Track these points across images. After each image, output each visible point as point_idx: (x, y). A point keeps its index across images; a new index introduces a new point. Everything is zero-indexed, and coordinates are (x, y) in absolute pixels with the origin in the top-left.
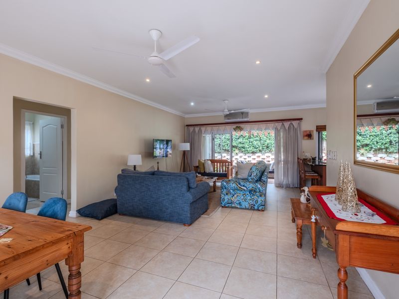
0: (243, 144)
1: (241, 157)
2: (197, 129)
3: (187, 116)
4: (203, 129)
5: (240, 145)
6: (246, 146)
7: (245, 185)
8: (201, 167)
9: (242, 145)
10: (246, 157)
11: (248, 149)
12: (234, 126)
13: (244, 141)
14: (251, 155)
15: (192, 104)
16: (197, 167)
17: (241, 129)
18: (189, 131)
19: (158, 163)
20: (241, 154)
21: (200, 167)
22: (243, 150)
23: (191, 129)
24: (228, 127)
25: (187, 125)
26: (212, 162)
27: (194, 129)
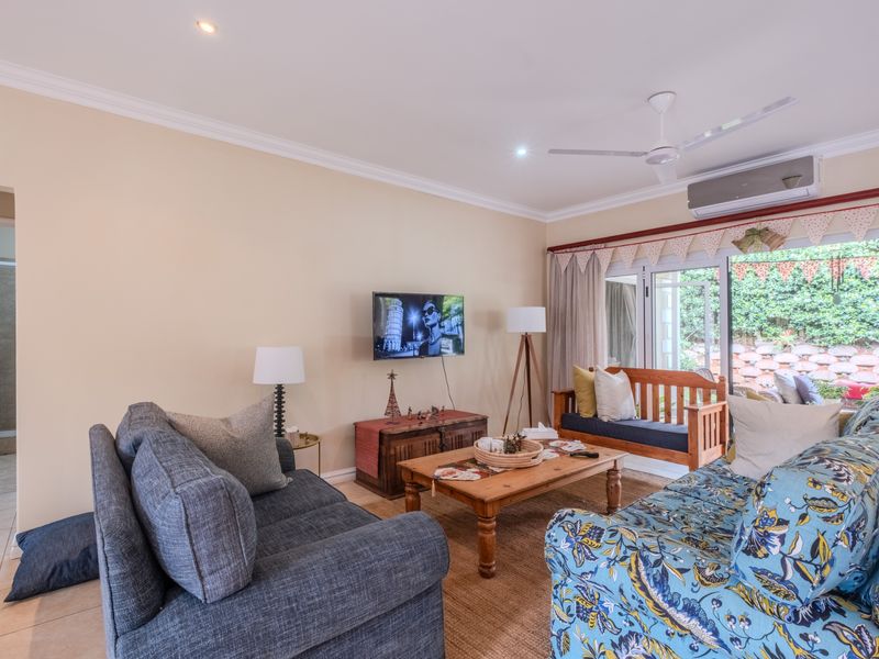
0: (812, 311)
1: (804, 358)
2: (583, 257)
3: (551, 217)
4: (604, 254)
5: (799, 317)
6: (828, 317)
7: (707, 607)
8: (582, 395)
9: (808, 316)
10: (829, 357)
11: (838, 332)
12: (738, 231)
13: (819, 299)
14: (851, 351)
15: (522, 152)
16: (572, 394)
17: (771, 240)
18: (557, 267)
19: (392, 376)
20: (807, 349)
21: (579, 395)
22: (816, 332)
23: (564, 259)
24: (708, 238)
25: (551, 249)
26: (632, 381)
27: (573, 261)
